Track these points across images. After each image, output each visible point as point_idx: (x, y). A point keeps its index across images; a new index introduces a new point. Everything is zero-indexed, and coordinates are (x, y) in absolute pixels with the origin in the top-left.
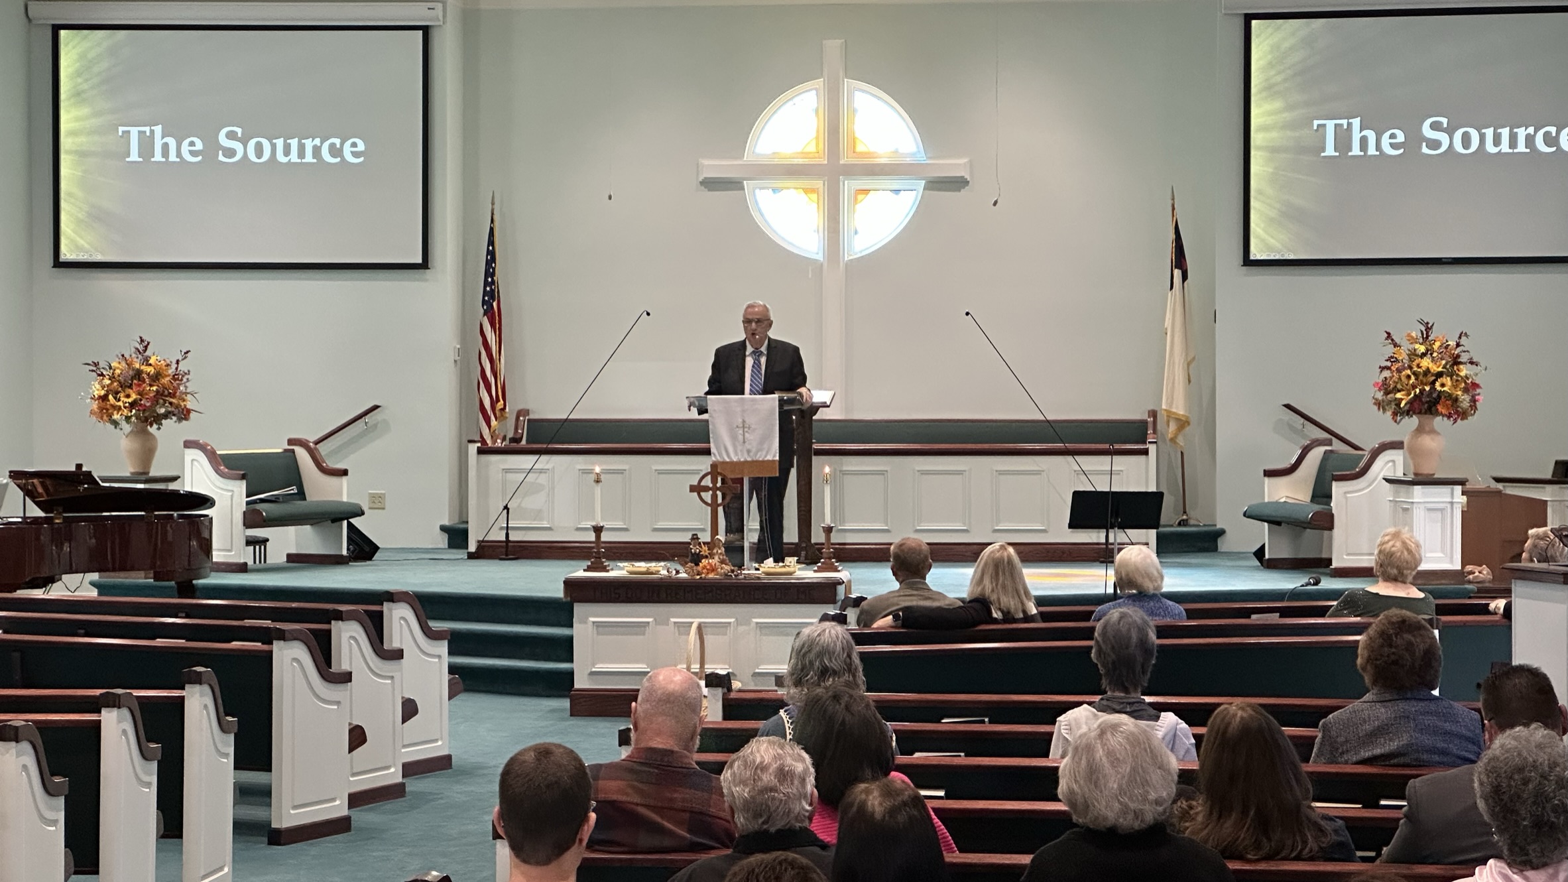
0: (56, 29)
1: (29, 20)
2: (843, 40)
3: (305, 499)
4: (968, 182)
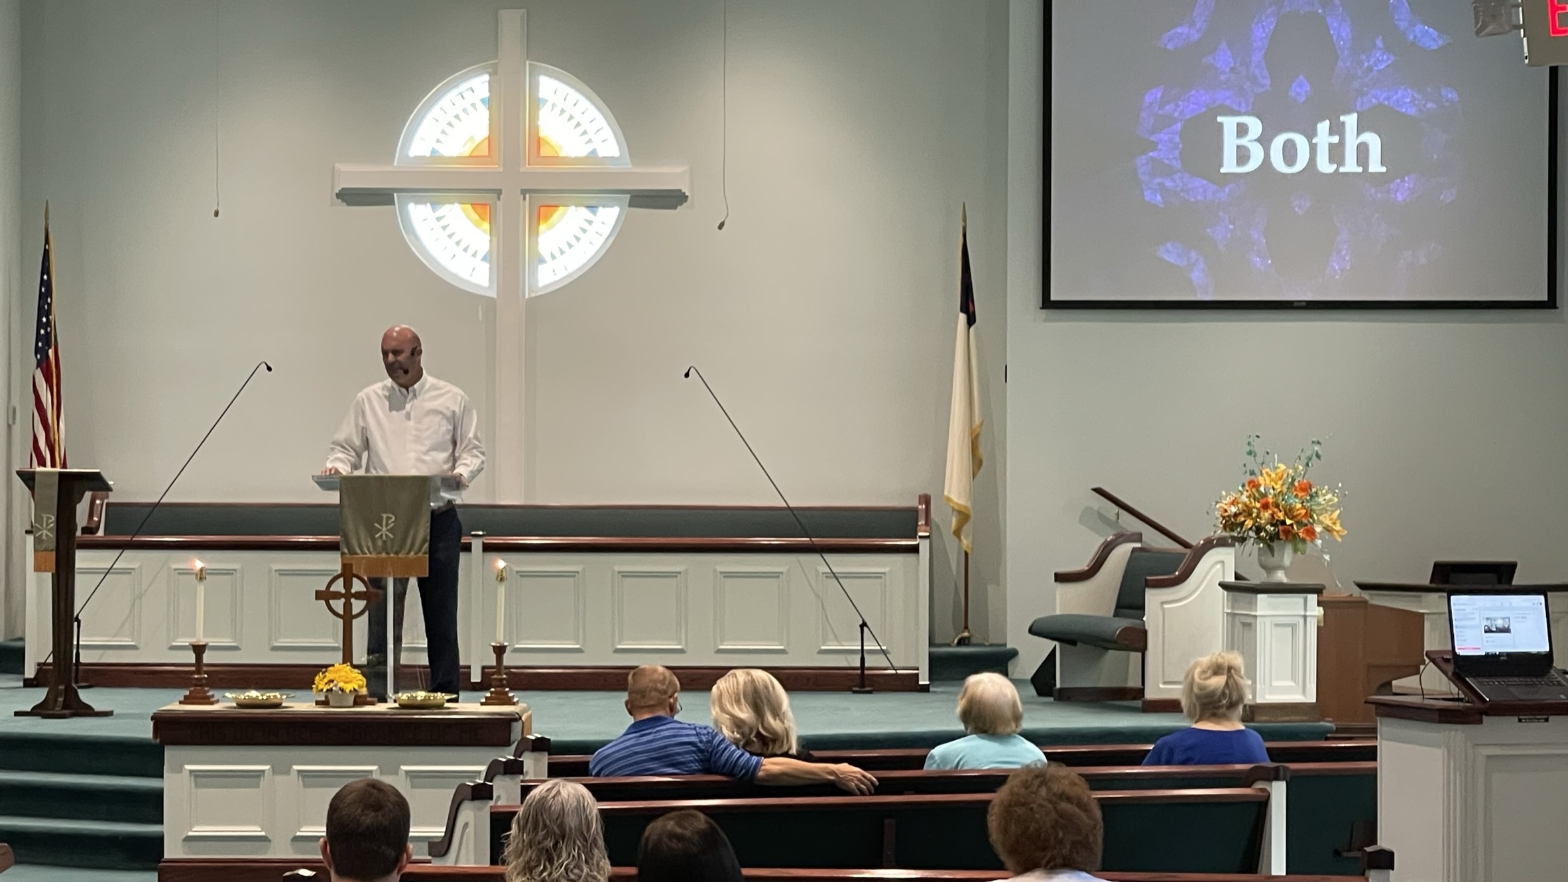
2: (525, 10)
4: (687, 197)
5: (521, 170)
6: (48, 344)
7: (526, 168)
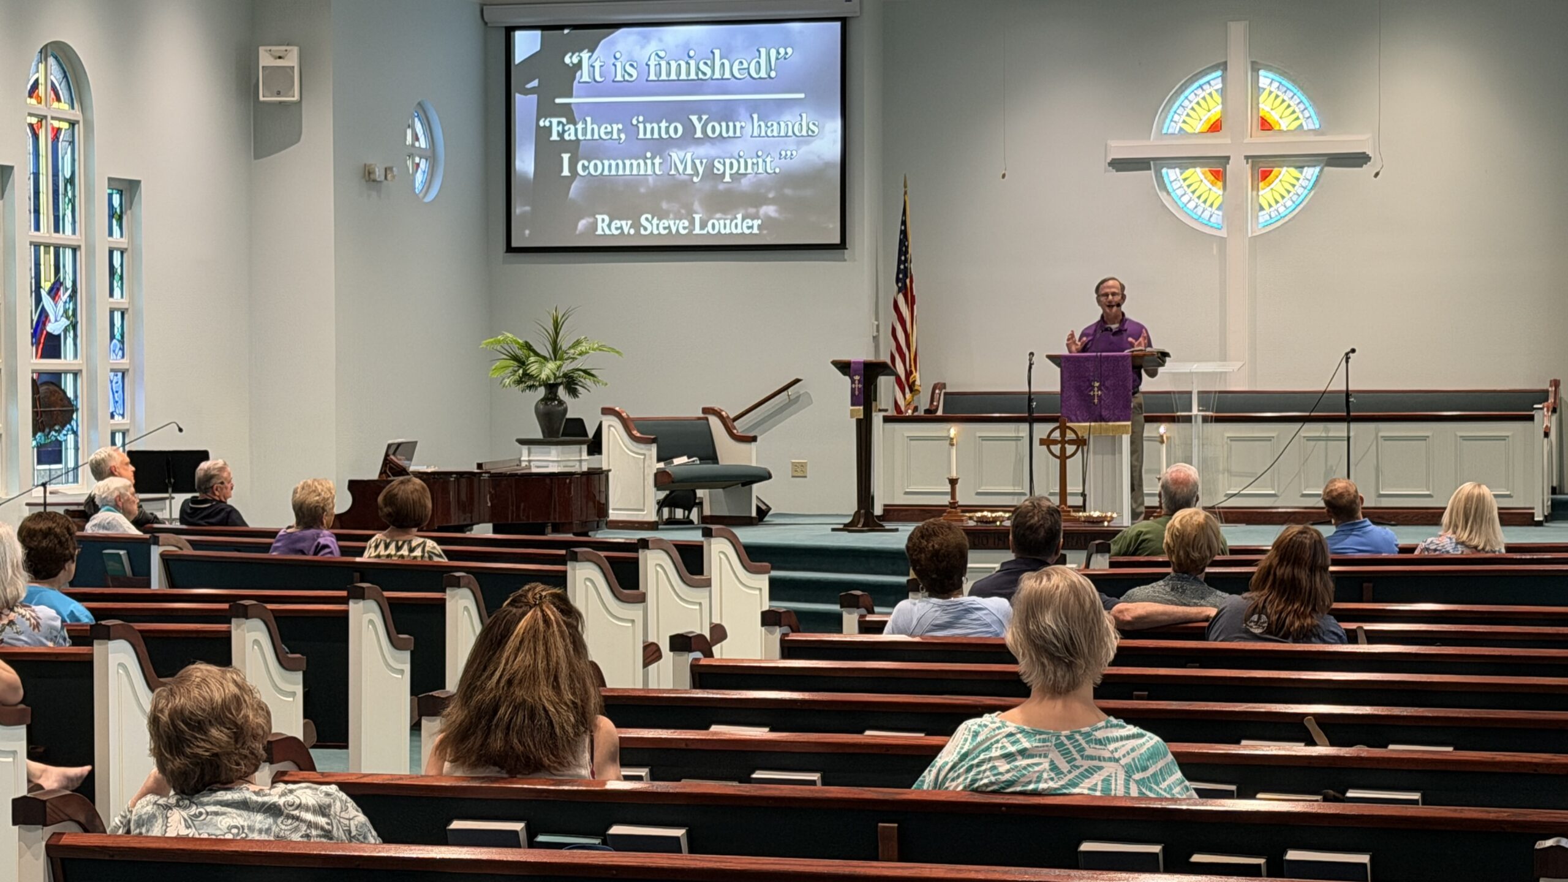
0: (509, 31)
1: (486, 24)
2: (1248, 22)
3: (717, 463)
4: (1370, 158)
5: (1245, 141)
6: (906, 276)
7: (1248, 140)
